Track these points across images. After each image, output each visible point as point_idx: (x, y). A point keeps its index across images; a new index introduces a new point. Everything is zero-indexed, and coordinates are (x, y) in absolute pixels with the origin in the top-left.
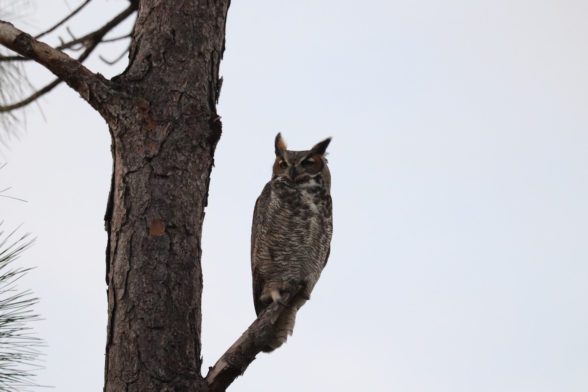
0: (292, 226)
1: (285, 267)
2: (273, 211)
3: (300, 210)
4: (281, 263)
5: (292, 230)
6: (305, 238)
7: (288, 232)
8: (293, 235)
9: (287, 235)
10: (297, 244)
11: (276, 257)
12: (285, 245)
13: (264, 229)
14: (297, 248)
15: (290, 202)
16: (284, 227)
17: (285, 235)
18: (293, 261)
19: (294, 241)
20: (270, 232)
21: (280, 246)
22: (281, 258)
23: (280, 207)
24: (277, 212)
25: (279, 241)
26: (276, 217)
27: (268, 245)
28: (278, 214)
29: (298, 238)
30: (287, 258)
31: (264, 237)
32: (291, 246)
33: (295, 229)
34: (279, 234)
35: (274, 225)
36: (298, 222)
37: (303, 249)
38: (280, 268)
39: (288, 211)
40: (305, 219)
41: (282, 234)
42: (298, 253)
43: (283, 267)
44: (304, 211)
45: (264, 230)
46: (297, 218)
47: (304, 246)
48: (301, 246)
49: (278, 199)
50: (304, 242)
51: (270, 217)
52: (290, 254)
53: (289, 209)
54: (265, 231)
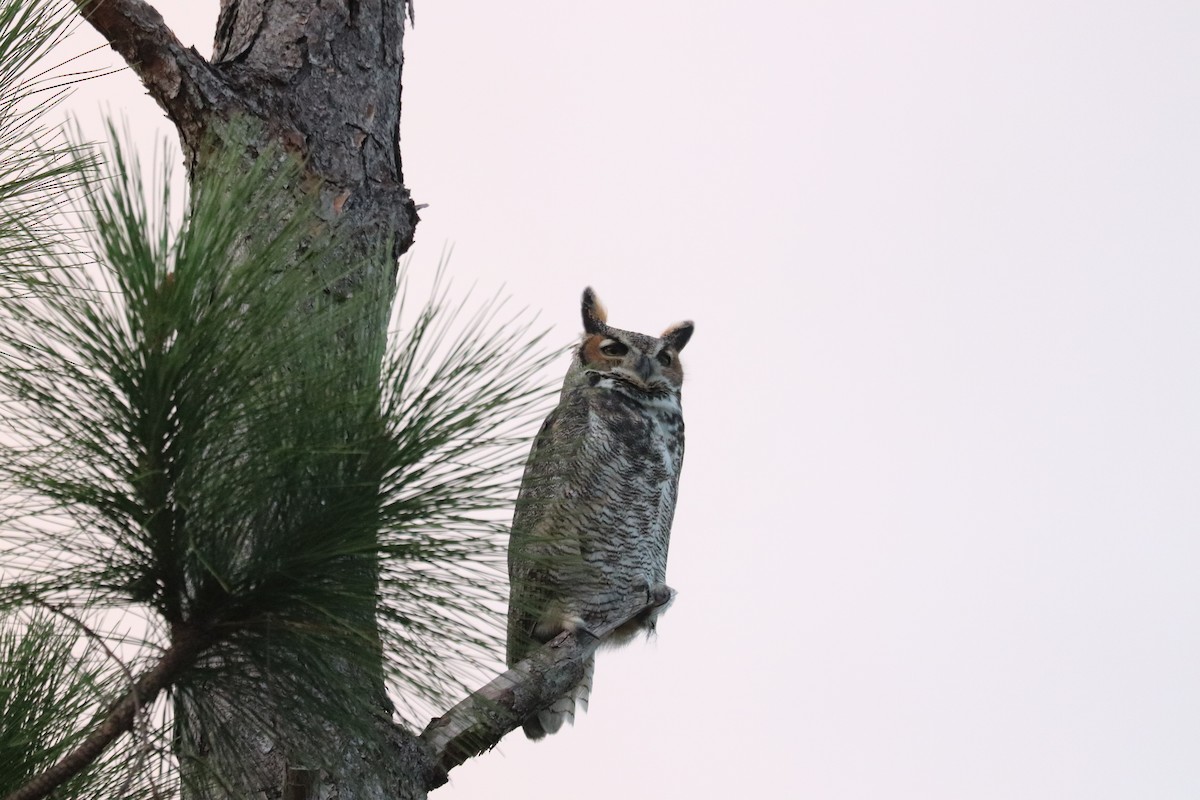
0: (629, 493)
1: (608, 577)
2: (595, 454)
3: (646, 462)
4: (600, 568)
5: (629, 503)
6: (651, 524)
7: (621, 505)
8: (631, 513)
9: (619, 512)
10: (635, 534)
11: (591, 553)
12: (612, 531)
13: (572, 488)
14: (634, 541)
15: (629, 443)
16: (612, 493)
17: (613, 510)
18: (626, 566)
19: (629, 526)
20: (586, 498)
21: (603, 531)
22: (601, 558)
23: (610, 450)
24: (604, 459)
25: (601, 520)
26: (600, 470)
27: (578, 524)
28: (603, 463)
29: (639, 521)
30: (612, 560)
31: (571, 506)
32: (624, 535)
33: (634, 502)
34: (602, 506)
35: (595, 485)
36: (642, 489)
37: (645, 545)
38: (597, 577)
39: (624, 461)
40: (653, 484)
41: (608, 507)
42: (636, 553)
43: (604, 576)
44: (652, 465)
45: (571, 492)
46: (640, 479)
47: (648, 539)
48: (641, 538)
49: (606, 432)
50: (648, 531)
51: (588, 465)
52: (621, 553)
53: (627, 457)
54: (574, 495)
